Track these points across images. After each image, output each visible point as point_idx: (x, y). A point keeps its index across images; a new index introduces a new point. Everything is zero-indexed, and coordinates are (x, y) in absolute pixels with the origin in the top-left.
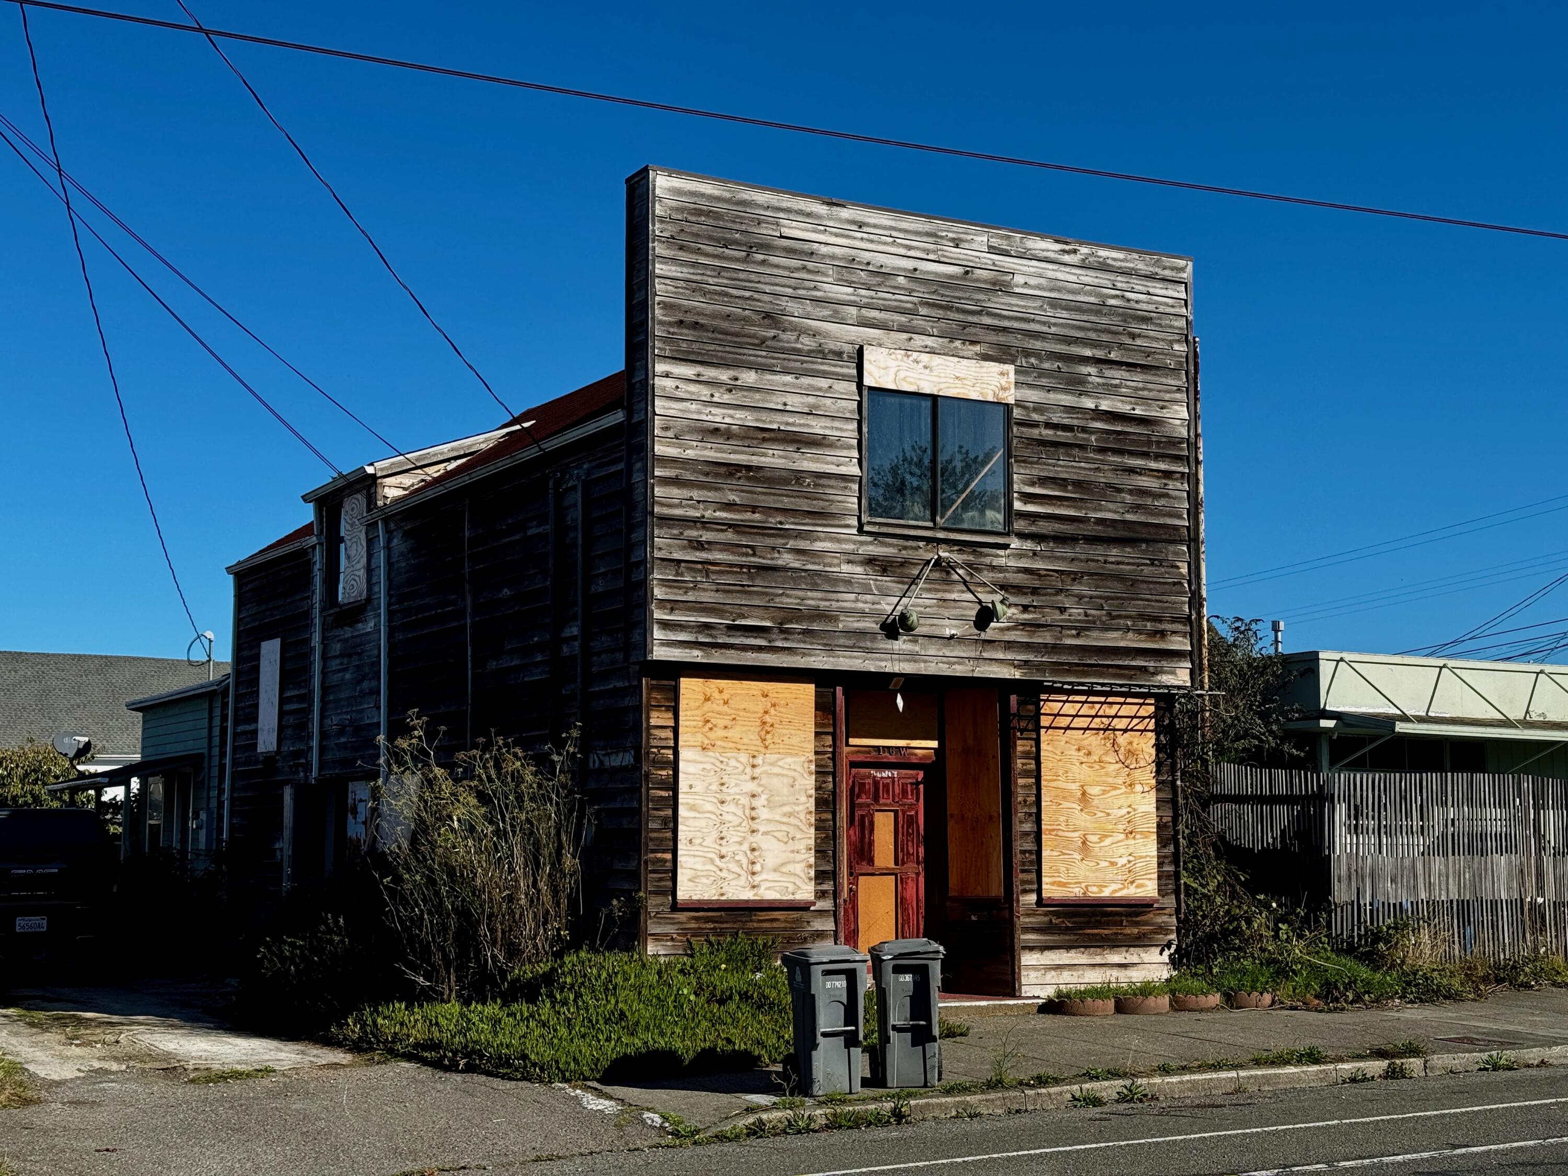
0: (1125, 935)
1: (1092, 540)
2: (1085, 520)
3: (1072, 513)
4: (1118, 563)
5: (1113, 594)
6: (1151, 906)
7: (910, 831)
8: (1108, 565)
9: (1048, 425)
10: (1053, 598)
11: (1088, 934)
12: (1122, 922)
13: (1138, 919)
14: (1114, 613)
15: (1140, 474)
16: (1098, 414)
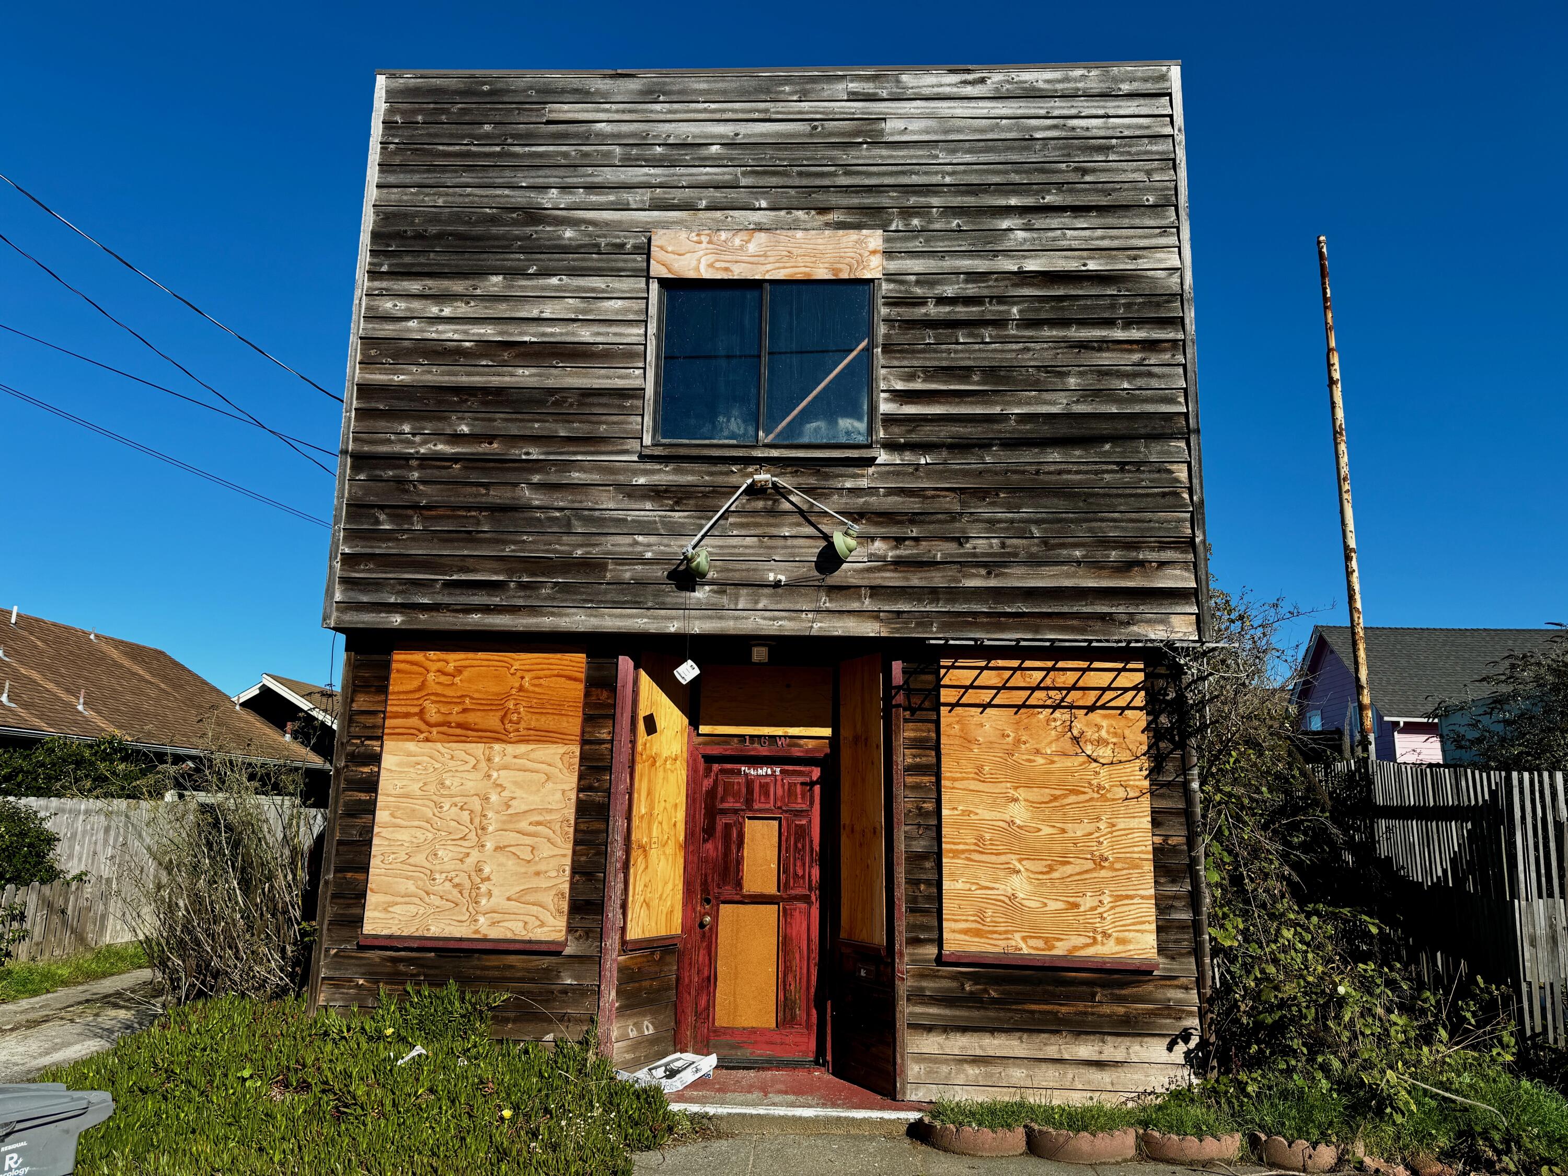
0: (1100, 1016)
1: (1013, 444)
2: (1002, 418)
3: (979, 410)
4: (1060, 473)
5: (1050, 516)
6: (1150, 973)
7: (800, 845)
8: (1042, 477)
9: (941, 301)
10: (947, 526)
11: (1032, 1012)
12: (1094, 995)
13: (1123, 992)
14: (1052, 541)
15: (1100, 350)
16: (1023, 277)
